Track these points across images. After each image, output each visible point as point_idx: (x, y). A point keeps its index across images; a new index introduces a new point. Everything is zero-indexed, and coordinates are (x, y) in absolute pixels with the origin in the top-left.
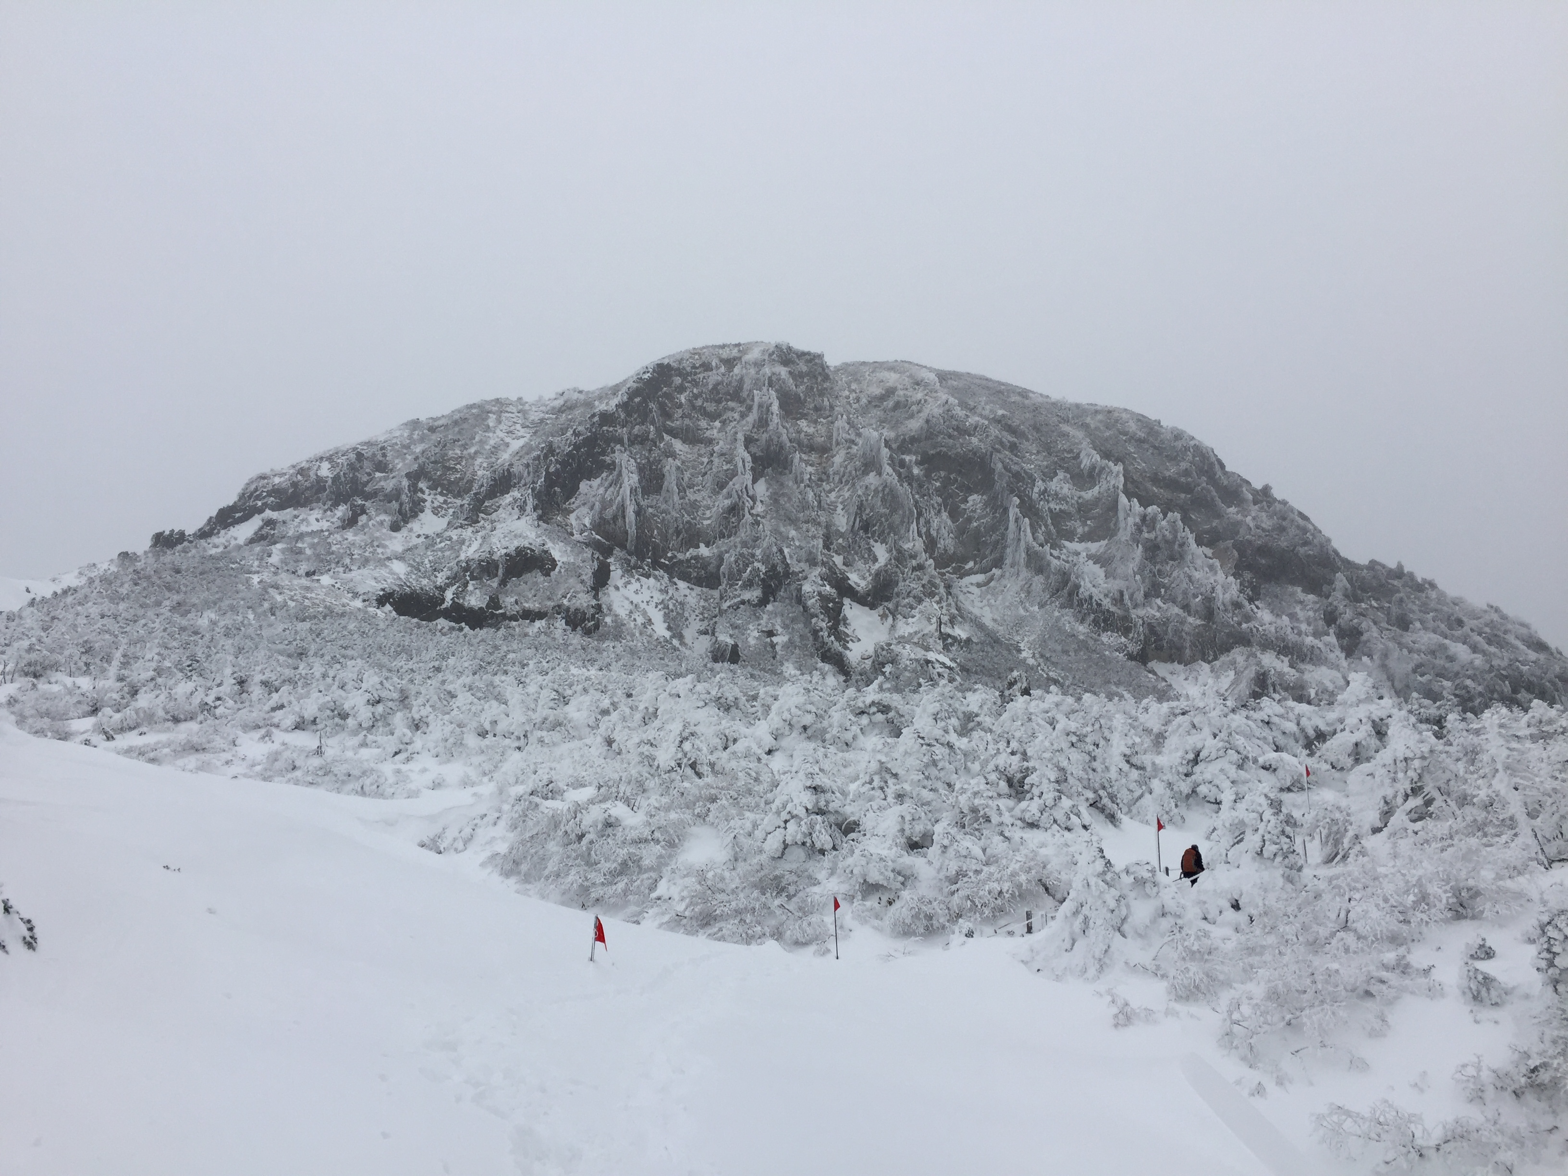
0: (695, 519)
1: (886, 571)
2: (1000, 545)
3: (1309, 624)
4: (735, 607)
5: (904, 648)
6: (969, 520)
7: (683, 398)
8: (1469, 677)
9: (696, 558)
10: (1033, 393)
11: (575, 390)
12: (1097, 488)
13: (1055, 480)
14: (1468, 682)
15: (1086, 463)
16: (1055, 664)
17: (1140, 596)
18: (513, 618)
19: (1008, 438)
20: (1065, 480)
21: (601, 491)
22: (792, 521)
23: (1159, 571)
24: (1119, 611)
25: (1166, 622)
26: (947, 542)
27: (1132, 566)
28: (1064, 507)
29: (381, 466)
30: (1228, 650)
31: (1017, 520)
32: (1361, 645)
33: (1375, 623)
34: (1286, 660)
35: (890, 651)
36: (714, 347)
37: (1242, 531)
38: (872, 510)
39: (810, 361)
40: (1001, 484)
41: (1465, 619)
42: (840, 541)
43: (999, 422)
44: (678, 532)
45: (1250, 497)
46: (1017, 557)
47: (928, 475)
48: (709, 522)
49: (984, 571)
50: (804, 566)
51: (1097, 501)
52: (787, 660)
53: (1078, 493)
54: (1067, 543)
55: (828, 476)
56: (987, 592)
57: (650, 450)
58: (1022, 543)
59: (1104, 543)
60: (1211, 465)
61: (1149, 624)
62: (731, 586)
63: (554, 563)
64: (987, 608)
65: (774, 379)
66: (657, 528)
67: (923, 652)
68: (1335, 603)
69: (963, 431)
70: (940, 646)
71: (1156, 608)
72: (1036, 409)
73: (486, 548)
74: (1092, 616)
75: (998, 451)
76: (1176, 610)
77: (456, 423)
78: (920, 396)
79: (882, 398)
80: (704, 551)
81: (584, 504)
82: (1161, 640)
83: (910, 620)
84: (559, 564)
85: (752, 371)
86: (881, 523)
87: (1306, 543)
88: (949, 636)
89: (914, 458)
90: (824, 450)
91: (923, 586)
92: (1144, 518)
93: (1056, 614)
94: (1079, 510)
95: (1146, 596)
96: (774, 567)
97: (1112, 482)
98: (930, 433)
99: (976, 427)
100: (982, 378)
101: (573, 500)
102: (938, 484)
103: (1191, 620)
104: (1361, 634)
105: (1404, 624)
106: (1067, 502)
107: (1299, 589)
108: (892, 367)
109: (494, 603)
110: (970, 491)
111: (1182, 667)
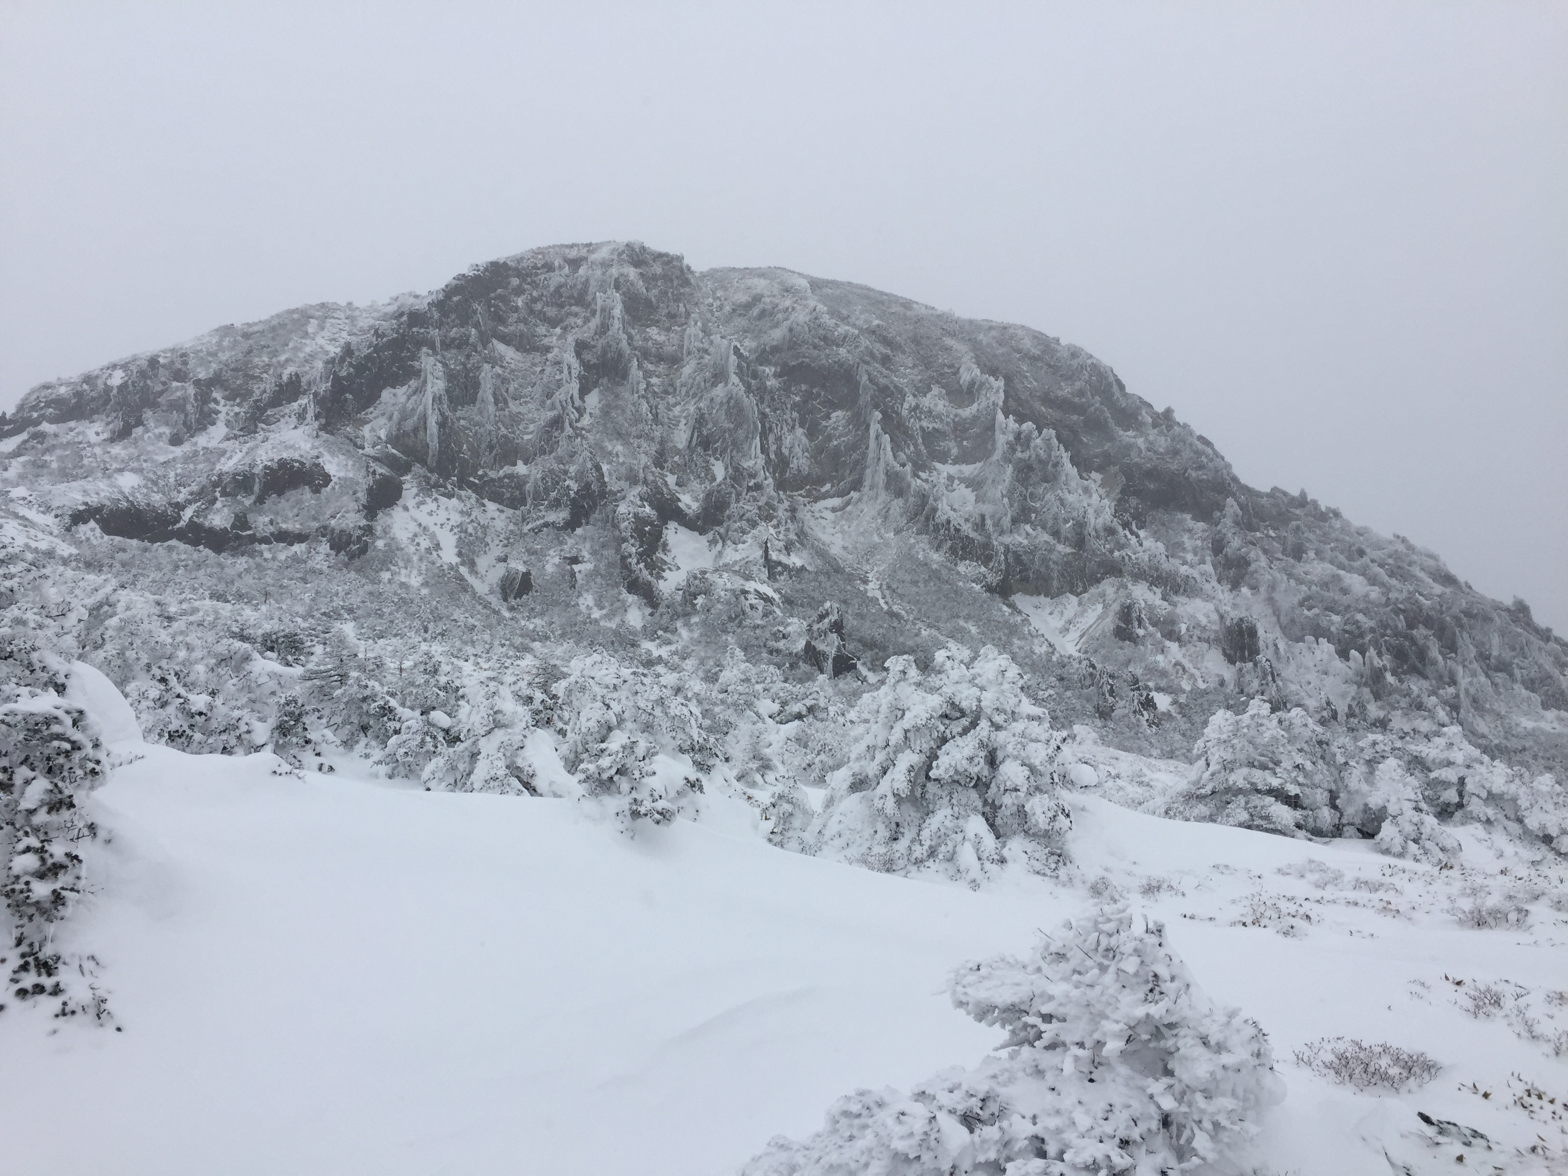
0: (514, 433)
1: (719, 492)
2: (859, 466)
3: (1195, 554)
4: (537, 531)
5: (721, 577)
6: (829, 438)
7: (520, 302)
8: (1360, 611)
9: (510, 476)
10: (917, 303)
11: (410, 294)
12: (975, 405)
13: (929, 395)
14: (1360, 617)
15: (965, 377)
16: (902, 597)
17: (1006, 522)
18: (265, 540)
19: (880, 349)
20: (940, 397)
21: (403, 399)
22: (620, 435)
23: (1031, 494)
24: (979, 538)
25: (1032, 551)
26: (801, 462)
27: (1002, 488)
28: (938, 426)
29: (180, 376)
30: (1098, 581)
31: (877, 437)
32: (1247, 578)
33: (1265, 552)
34: (1159, 591)
35: (703, 580)
36: (562, 246)
37: (1133, 454)
38: (714, 425)
39: (669, 262)
40: (865, 398)
41: (1368, 551)
42: (676, 458)
43: (874, 332)
44: (491, 447)
45: (1150, 420)
46: (876, 478)
47: (786, 389)
48: (530, 437)
49: (841, 494)
50: (623, 484)
51: (975, 418)
52: (587, 591)
53: (954, 411)
54: (939, 466)
55: (675, 389)
56: (842, 517)
57: (468, 356)
58: (882, 463)
59: (979, 465)
60: (1110, 385)
61: (1015, 552)
62: (536, 506)
63: (327, 479)
64: (839, 535)
65: (621, 280)
66: (468, 442)
67: (742, 582)
68: (1224, 531)
69: (828, 341)
70: (765, 575)
71: (1024, 535)
72: (919, 320)
73: (248, 460)
74: (949, 543)
75: (868, 363)
76: (1046, 537)
77: (273, 329)
78: (788, 303)
79: (748, 306)
80: (521, 468)
81: (383, 414)
82: (1027, 570)
83: (740, 546)
84: (334, 479)
85: (599, 272)
86: (724, 439)
87: (1201, 467)
88: (780, 563)
89: (773, 369)
90: (674, 361)
91: (759, 508)
92: (1018, 436)
93: (912, 541)
94: (955, 429)
95: (1015, 521)
96: (588, 486)
97: (992, 399)
98: (793, 343)
99: (845, 337)
100: (862, 287)
101: (371, 409)
102: (797, 399)
103: (1060, 547)
104: (1248, 564)
105: (1298, 553)
106: (942, 421)
107: (1188, 517)
108: (761, 274)
109: (241, 522)
110: (835, 407)
111: (1048, 599)
